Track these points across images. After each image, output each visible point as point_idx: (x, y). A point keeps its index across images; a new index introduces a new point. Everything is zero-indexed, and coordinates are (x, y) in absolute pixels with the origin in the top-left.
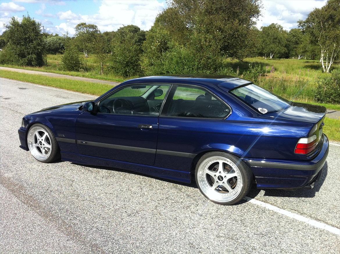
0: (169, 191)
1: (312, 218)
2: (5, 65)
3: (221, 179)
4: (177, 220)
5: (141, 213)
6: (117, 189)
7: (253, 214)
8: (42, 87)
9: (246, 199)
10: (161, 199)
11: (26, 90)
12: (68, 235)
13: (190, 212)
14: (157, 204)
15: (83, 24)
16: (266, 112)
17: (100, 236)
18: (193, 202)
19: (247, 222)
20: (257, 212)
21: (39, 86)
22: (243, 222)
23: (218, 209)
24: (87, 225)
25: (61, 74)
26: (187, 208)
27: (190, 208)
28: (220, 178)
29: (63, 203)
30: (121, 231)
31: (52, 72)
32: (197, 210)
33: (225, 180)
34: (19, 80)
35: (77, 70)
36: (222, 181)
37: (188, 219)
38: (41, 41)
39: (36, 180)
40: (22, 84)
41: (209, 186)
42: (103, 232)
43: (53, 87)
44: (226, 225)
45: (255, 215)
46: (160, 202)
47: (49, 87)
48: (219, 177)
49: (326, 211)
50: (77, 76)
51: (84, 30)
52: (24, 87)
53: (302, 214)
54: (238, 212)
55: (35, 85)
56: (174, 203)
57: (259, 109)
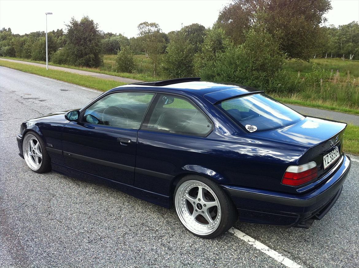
0: (150, 215)
1: (305, 265)
2: (62, 65)
3: (200, 208)
4: (139, 253)
5: (105, 240)
6: (94, 209)
7: (232, 253)
8: (85, 89)
9: (233, 233)
10: (135, 225)
11: (68, 92)
12: (14, 259)
13: (159, 245)
14: (128, 230)
15: (146, 24)
16: (254, 130)
17: (46, 263)
18: (170, 231)
19: (220, 263)
20: (239, 251)
21: (83, 88)
22: (215, 263)
23: (195, 243)
24: (40, 248)
25: (113, 76)
26: (159, 239)
27: (163, 238)
28: (200, 206)
29: (30, 221)
30: (71, 260)
31: (104, 73)
32: (169, 242)
33: (205, 209)
34: (65, 81)
35: (130, 72)
36: (201, 209)
37: (153, 253)
38: (98, 42)
39: (19, 191)
40: (66, 85)
41: (188, 214)
42: (51, 259)
43: (96, 89)
44: (194, 264)
45: (235, 254)
46: (132, 228)
47: (91, 89)
48: (198, 204)
49: (328, 257)
50: (128, 78)
51: (146, 29)
52: (66, 89)
53: (295, 258)
54: (216, 248)
55: (79, 87)
56: (147, 230)
57: (247, 127)
